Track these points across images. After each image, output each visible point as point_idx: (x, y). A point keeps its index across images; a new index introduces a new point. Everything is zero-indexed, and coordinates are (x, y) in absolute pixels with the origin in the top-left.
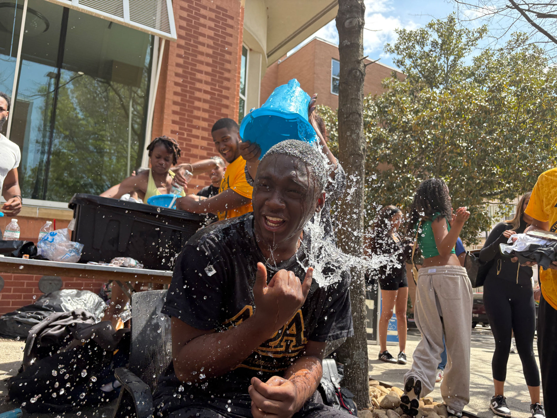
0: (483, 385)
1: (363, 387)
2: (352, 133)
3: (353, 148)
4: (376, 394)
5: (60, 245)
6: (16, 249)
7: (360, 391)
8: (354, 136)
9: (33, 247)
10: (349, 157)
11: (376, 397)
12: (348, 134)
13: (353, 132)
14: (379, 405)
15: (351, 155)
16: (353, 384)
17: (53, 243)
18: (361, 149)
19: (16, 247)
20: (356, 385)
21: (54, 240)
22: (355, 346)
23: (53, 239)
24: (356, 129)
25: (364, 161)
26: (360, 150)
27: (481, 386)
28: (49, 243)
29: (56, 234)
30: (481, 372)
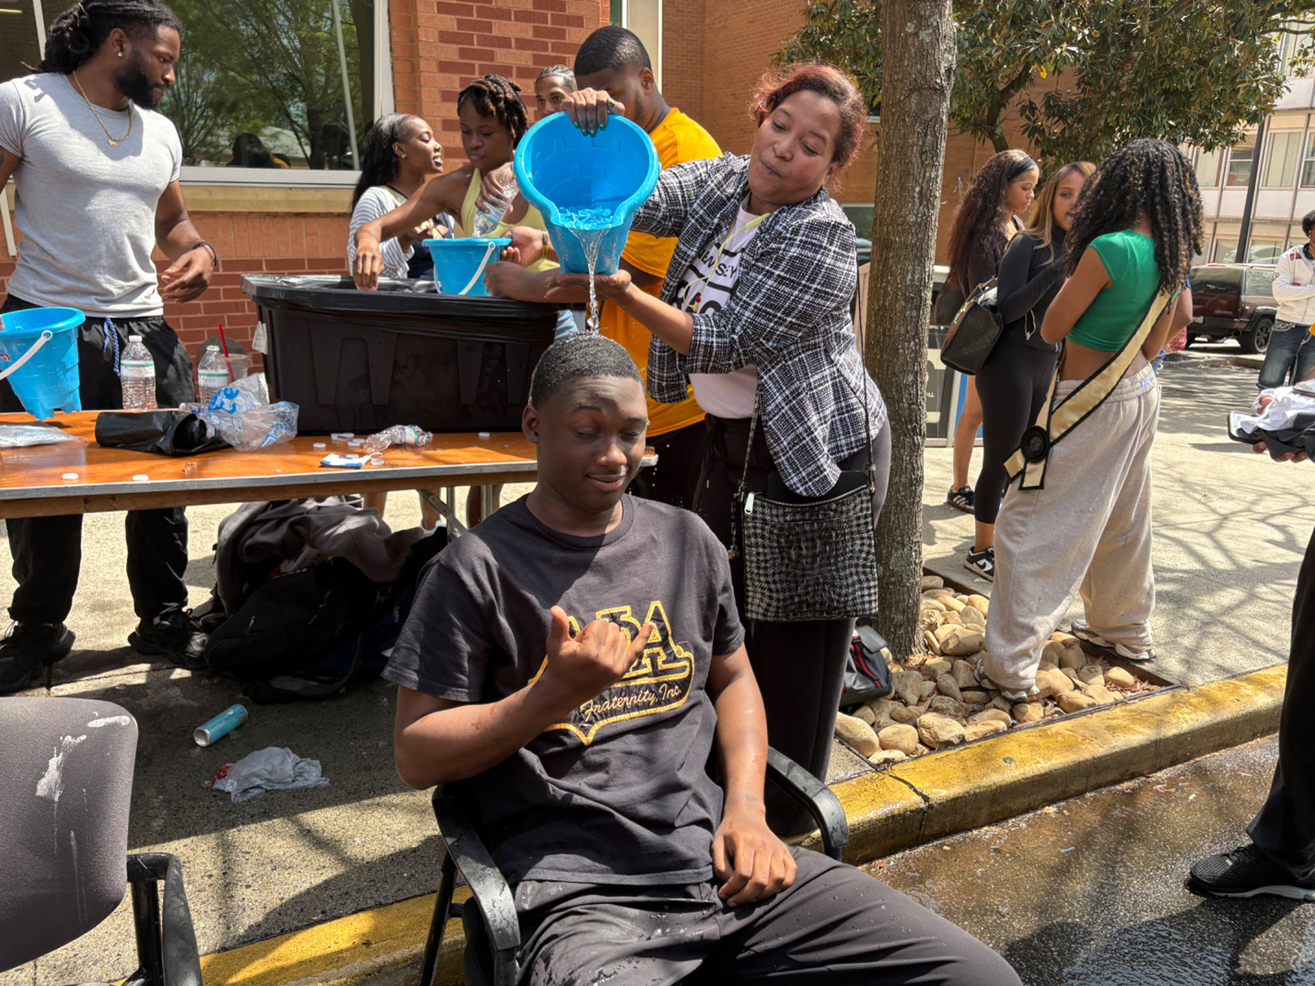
0: (1173, 571)
1: (908, 618)
2: (919, 27)
3: (920, 72)
4: (933, 620)
5: (252, 417)
6: (164, 433)
7: (900, 626)
8: (924, 35)
9: (197, 423)
10: (909, 96)
11: (932, 627)
12: (910, 28)
13: (922, 22)
14: (938, 646)
15: (912, 91)
16: (887, 613)
17: (234, 414)
18: (942, 71)
19: (161, 429)
20: (893, 616)
21: (237, 407)
22: (894, 540)
23: (234, 406)
24: (933, 13)
25: (945, 106)
26: (938, 74)
27: (1168, 575)
28: (228, 414)
29: (237, 392)
30: (1175, 527)
